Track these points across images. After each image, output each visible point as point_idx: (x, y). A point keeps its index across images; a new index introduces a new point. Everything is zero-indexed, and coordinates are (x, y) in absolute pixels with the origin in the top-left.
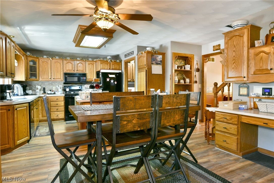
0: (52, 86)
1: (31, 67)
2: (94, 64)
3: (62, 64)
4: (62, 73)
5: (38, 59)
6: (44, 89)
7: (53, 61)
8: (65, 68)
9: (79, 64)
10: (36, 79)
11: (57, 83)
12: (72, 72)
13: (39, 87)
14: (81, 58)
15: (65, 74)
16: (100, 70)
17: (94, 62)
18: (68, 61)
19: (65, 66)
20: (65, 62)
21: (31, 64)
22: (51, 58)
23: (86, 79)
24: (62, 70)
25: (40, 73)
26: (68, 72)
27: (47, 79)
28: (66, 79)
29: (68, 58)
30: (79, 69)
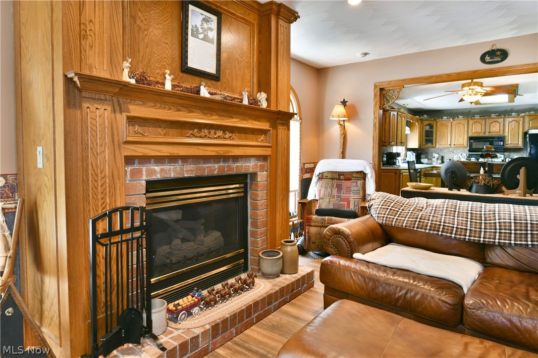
0: (453, 154)
1: (427, 131)
2: (520, 120)
3: (466, 125)
4: (466, 137)
5: (435, 122)
6: (443, 158)
7: (455, 122)
8: (470, 130)
9: (492, 123)
10: (432, 146)
11: (459, 151)
12: (482, 135)
13: (436, 155)
14: (497, 114)
15: (471, 138)
16: (529, 130)
17: (521, 117)
18: (475, 120)
19: (470, 127)
20: (471, 122)
21: (428, 128)
22: (451, 120)
23: (503, 145)
24: (466, 133)
25: (438, 138)
26: (475, 135)
27: (446, 146)
28: (471, 145)
29: (477, 117)
30: (492, 130)
